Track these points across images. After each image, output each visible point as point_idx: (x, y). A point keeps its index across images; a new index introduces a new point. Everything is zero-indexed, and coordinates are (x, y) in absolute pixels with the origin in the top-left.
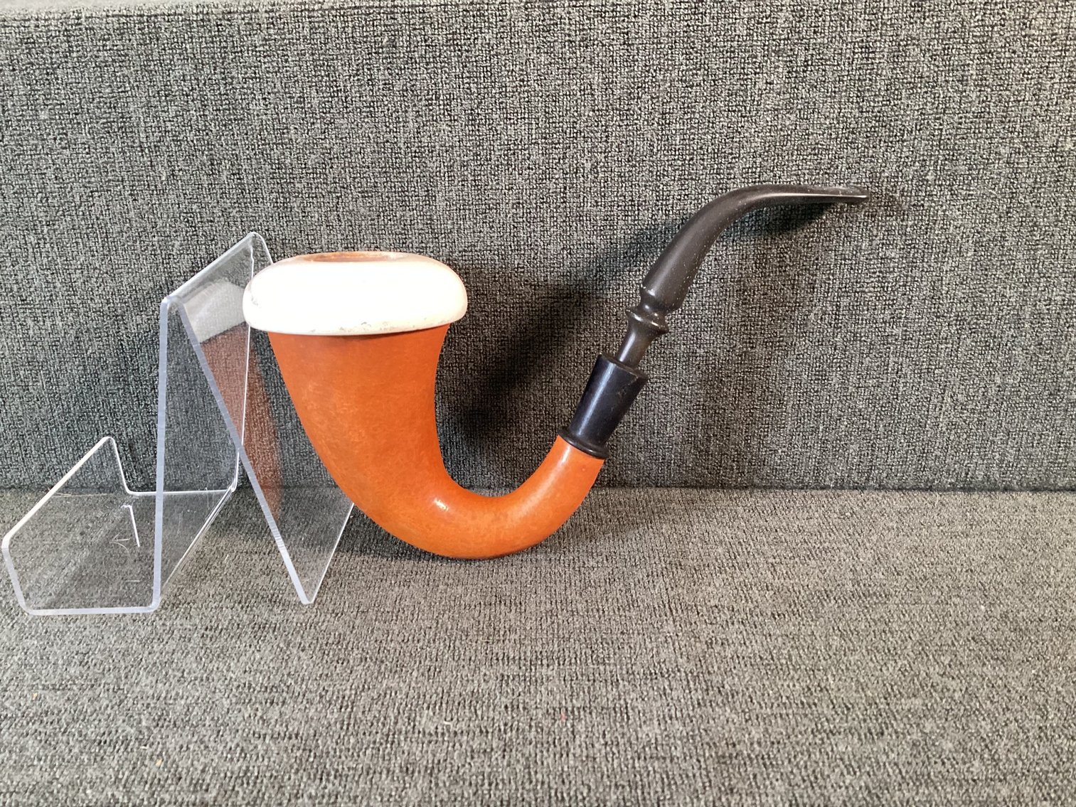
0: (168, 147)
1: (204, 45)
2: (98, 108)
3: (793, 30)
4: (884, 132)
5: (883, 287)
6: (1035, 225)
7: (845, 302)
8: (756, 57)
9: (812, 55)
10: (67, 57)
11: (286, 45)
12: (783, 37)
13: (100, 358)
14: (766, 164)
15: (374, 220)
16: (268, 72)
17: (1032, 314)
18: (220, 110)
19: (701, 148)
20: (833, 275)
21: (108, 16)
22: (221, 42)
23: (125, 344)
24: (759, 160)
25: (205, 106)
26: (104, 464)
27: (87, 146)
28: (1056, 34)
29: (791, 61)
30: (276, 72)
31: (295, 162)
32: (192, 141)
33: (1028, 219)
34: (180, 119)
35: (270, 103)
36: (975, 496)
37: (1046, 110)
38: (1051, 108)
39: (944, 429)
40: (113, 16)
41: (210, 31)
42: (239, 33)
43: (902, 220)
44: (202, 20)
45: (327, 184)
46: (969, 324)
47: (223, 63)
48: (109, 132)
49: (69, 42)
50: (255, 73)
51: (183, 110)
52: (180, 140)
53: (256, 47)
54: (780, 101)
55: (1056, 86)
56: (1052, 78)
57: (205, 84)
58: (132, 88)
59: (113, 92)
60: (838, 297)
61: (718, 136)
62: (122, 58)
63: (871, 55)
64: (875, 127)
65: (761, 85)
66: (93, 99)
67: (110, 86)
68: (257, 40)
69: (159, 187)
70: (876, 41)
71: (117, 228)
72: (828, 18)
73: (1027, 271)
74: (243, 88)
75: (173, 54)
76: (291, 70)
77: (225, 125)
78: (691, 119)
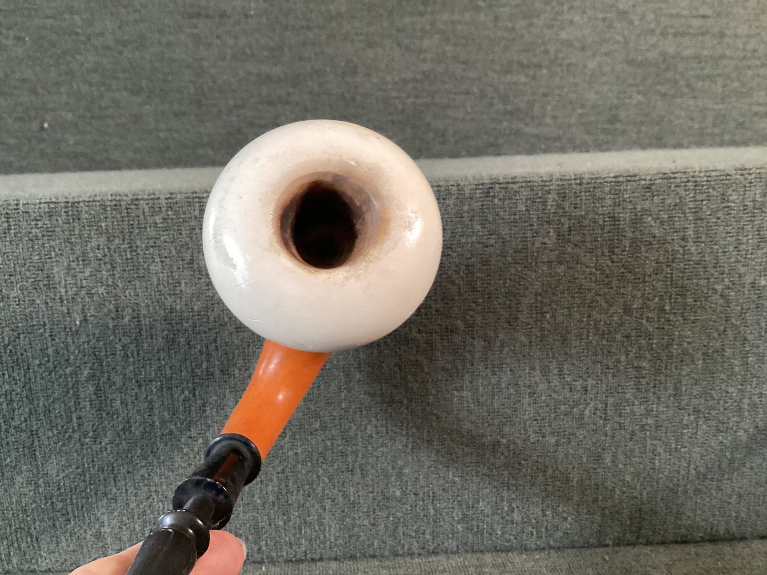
0: (82, 299)
1: (116, 223)
2: (28, 270)
3: (559, 206)
4: (630, 277)
5: (638, 389)
6: (745, 339)
7: (611, 400)
8: (532, 225)
9: (574, 224)
10: (6, 233)
11: (181, 222)
12: (552, 211)
13: (16, 466)
14: (544, 300)
15: (244, 348)
16: (166, 242)
17: (749, 405)
18: (125, 270)
19: (496, 290)
20: (601, 380)
21: (40, 203)
22: (129, 221)
23: (37, 454)
24: (539, 298)
25: (114, 267)
26: (12, 554)
27: (17, 299)
28: (746, 206)
29: (558, 228)
30: (172, 242)
31: (184, 307)
32: (102, 294)
33: (740, 336)
34: (94, 278)
35: (166, 265)
36: (720, 546)
37: (745, 258)
38: (749, 256)
39: (692, 494)
40: (45, 203)
41: (121, 213)
42: (144, 213)
43: (649, 339)
44: (115, 205)
45: (208, 323)
46: (703, 413)
47: (130, 236)
48: (35, 289)
49: (8, 222)
50: (155, 243)
51: (97, 271)
52: (92, 294)
53: (156, 224)
54: (553, 256)
55: (750, 241)
56: (747, 236)
57: (115, 252)
58: (57, 255)
59: (41, 258)
60: (606, 397)
61: (508, 281)
62: (50, 233)
63: (617, 223)
64: (623, 273)
65: (537, 245)
66: (25, 264)
67: (39, 254)
68: (158, 219)
69: (74, 329)
70: (619, 213)
71: (37, 362)
72: (584, 198)
73: (743, 373)
74: (145, 254)
75: (90, 230)
76: (184, 240)
77: (129, 282)
78: (487, 269)
